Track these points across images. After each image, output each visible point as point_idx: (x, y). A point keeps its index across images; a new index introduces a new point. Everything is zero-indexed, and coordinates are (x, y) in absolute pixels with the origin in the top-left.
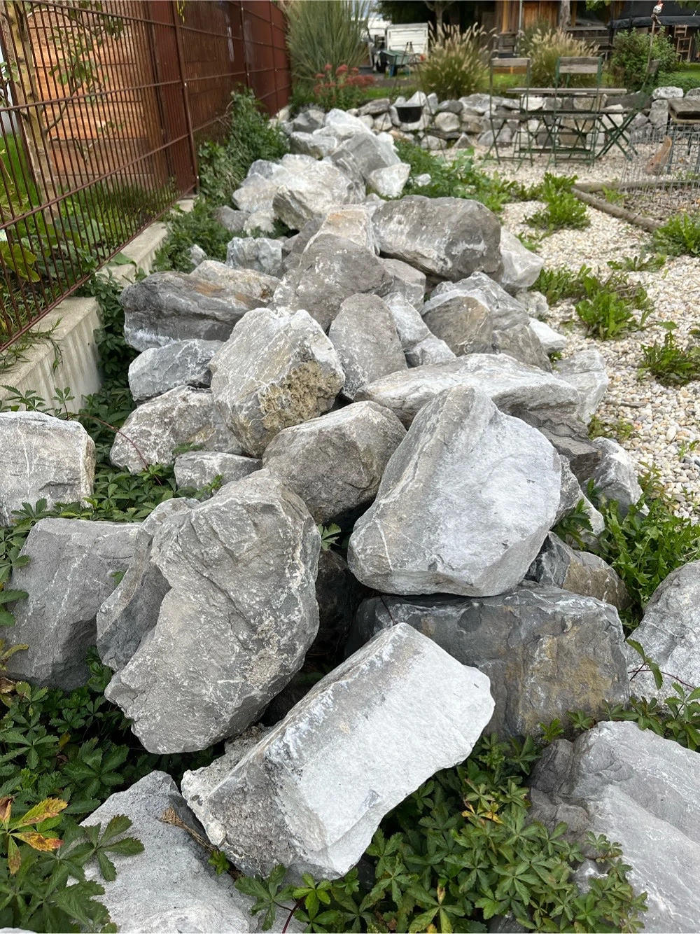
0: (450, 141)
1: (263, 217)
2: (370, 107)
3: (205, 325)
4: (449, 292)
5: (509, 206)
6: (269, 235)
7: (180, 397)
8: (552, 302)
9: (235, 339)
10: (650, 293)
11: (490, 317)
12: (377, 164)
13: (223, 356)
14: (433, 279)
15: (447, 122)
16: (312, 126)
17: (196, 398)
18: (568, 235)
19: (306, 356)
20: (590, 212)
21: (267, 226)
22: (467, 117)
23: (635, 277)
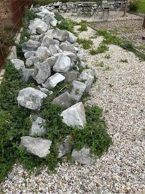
0: (65, 11)
1: (34, 32)
2: (49, 5)
3: (33, 49)
4: (63, 43)
5: (75, 26)
6: (36, 35)
7: (32, 57)
8: (79, 44)
9: (38, 50)
10: (93, 42)
11: (68, 47)
12: (52, 20)
13: (37, 52)
14: (60, 42)
15: (64, 7)
16: (39, 11)
17: (34, 57)
18: (84, 32)
19: (47, 52)
20: (88, 28)
21: (35, 33)
22: (68, 6)
23: (92, 40)
